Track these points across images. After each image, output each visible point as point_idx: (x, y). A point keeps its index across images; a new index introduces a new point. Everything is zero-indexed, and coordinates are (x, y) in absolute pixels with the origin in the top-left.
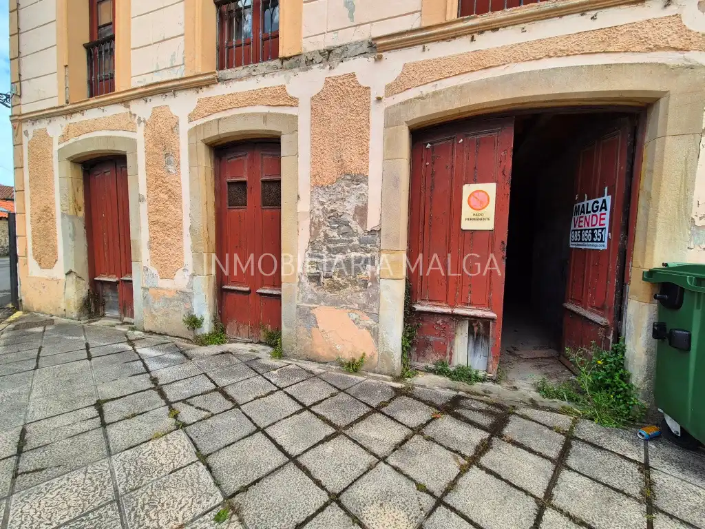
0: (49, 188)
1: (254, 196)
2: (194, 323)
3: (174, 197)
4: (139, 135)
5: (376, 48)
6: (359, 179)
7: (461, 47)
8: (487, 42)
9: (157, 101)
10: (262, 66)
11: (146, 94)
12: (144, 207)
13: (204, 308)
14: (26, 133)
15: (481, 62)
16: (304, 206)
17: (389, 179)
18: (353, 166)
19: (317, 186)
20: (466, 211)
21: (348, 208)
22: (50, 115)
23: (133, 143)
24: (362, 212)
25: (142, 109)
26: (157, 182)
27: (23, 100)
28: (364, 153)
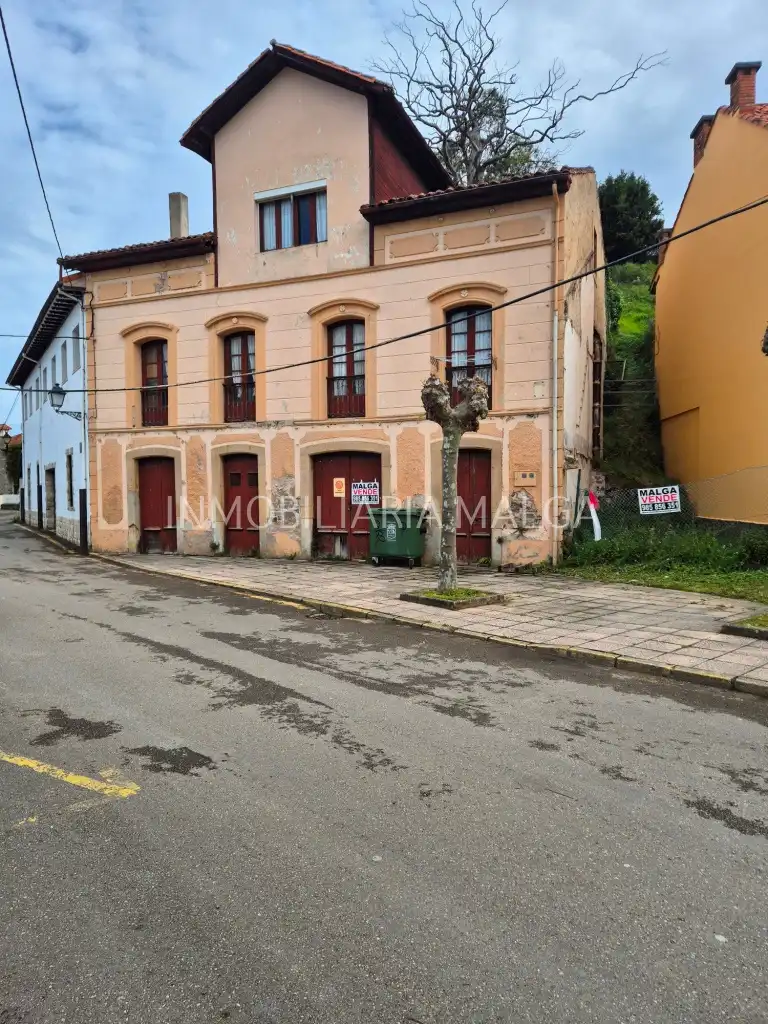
0: (118, 474)
1: (244, 481)
2: (214, 547)
3: (203, 481)
4: (182, 449)
5: (295, 424)
6: (291, 476)
7: (324, 429)
8: (332, 428)
9: (193, 433)
10: (248, 424)
11: (187, 429)
12: (184, 488)
13: (219, 538)
14: (100, 441)
15: (331, 435)
16: (268, 487)
17: (303, 477)
18: (289, 471)
19: (273, 479)
20: (335, 489)
21: (287, 489)
22: (121, 432)
23: (179, 453)
24: (293, 491)
25: (185, 437)
26: (192, 474)
27: (97, 421)
28: (293, 466)
